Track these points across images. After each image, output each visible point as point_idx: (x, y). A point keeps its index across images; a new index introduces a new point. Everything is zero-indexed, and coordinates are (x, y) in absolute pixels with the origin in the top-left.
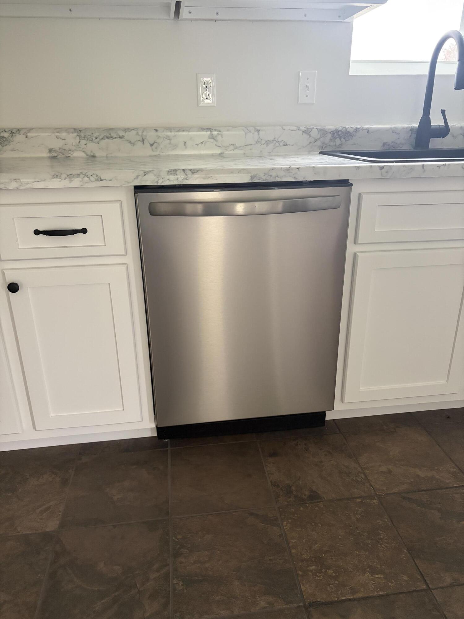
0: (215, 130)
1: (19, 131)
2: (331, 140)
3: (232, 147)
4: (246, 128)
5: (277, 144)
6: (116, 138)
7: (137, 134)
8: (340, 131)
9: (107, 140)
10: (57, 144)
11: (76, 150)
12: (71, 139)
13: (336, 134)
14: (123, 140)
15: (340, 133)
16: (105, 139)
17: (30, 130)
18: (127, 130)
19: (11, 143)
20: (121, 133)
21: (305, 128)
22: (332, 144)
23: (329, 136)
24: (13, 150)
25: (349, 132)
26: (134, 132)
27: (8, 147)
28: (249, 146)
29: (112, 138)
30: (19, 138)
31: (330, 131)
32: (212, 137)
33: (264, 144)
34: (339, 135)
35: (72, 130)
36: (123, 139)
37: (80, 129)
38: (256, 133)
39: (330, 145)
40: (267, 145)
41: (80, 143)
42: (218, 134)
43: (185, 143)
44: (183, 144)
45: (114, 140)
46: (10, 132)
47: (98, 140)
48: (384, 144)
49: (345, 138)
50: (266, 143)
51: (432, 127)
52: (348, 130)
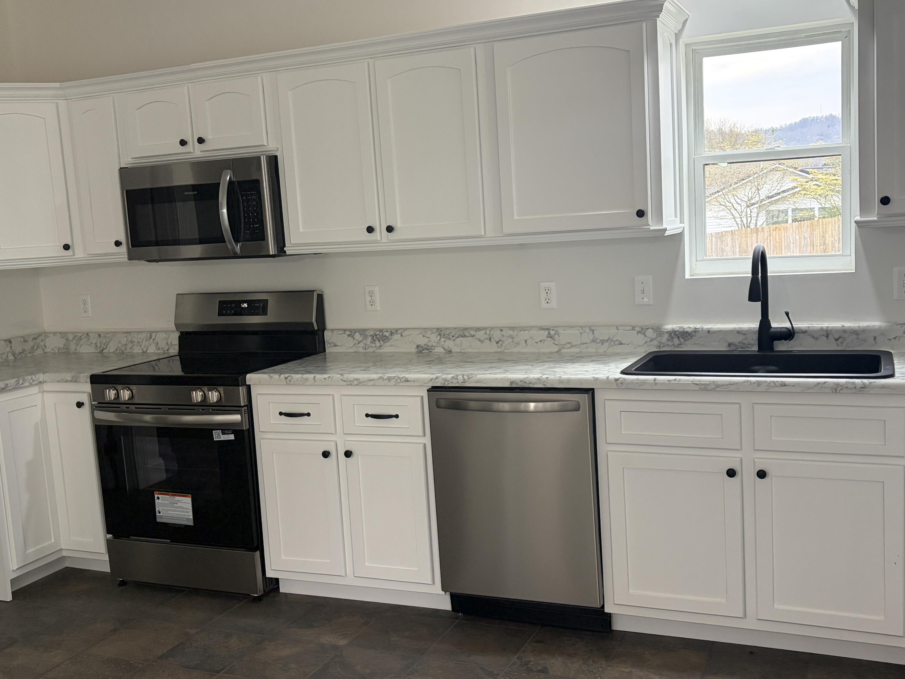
0: (553, 330)
1: (397, 330)
2: (668, 340)
3: (568, 346)
4: (581, 327)
5: (612, 343)
6: (468, 336)
7: (486, 333)
8: (677, 331)
9: (461, 338)
10: (422, 341)
11: (437, 346)
12: (434, 338)
13: (673, 334)
14: (474, 339)
15: (677, 333)
16: (460, 338)
17: (406, 329)
18: (478, 329)
19: (391, 340)
20: (473, 333)
21: (640, 328)
22: (670, 343)
23: (666, 336)
24: (391, 346)
25: (687, 332)
26: (483, 332)
27: (388, 344)
28: (585, 345)
29: (465, 336)
30: (396, 337)
31: (666, 331)
32: (550, 336)
33: (599, 343)
34: (677, 335)
35: (435, 330)
36: (474, 337)
37: (442, 330)
38: (591, 333)
39: (667, 344)
40: (602, 344)
41: (441, 340)
42: (555, 334)
43: (526, 341)
44: (524, 342)
45: (467, 338)
46: (390, 332)
47: (454, 338)
48: (730, 345)
49: (683, 338)
50: (601, 342)
51: (772, 330)
52: (685, 330)
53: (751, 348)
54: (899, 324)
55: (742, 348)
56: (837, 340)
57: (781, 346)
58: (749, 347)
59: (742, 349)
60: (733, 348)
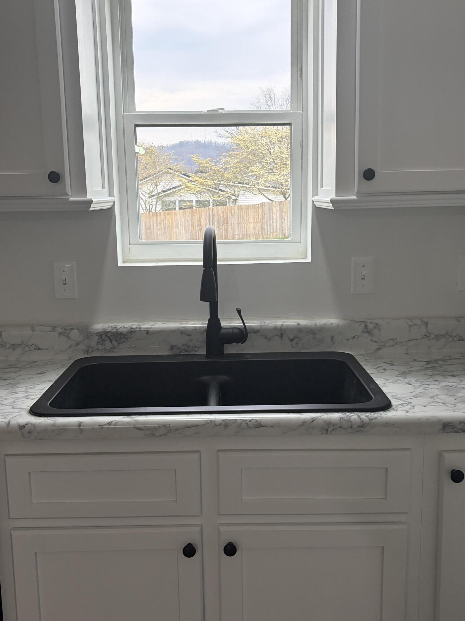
2: (98, 343)
5: (27, 349)
8: (110, 332)
13: (104, 336)
15: (109, 334)
21: (61, 328)
22: (101, 347)
23: (96, 338)
25: (121, 333)
31: (96, 332)
33: (9, 348)
34: (109, 337)
39: (97, 349)
40: (14, 349)
48: (172, 348)
49: (117, 341)
50: (11, 347)
51: (222, 331)
52: (120, 330)
53: (196, 352)
54: (358, 322)
55: (186, 351)
56: (292, 340)
57: (231, 349)
58: (194, 351)
59: (186, 353)
60: (176, 352)
